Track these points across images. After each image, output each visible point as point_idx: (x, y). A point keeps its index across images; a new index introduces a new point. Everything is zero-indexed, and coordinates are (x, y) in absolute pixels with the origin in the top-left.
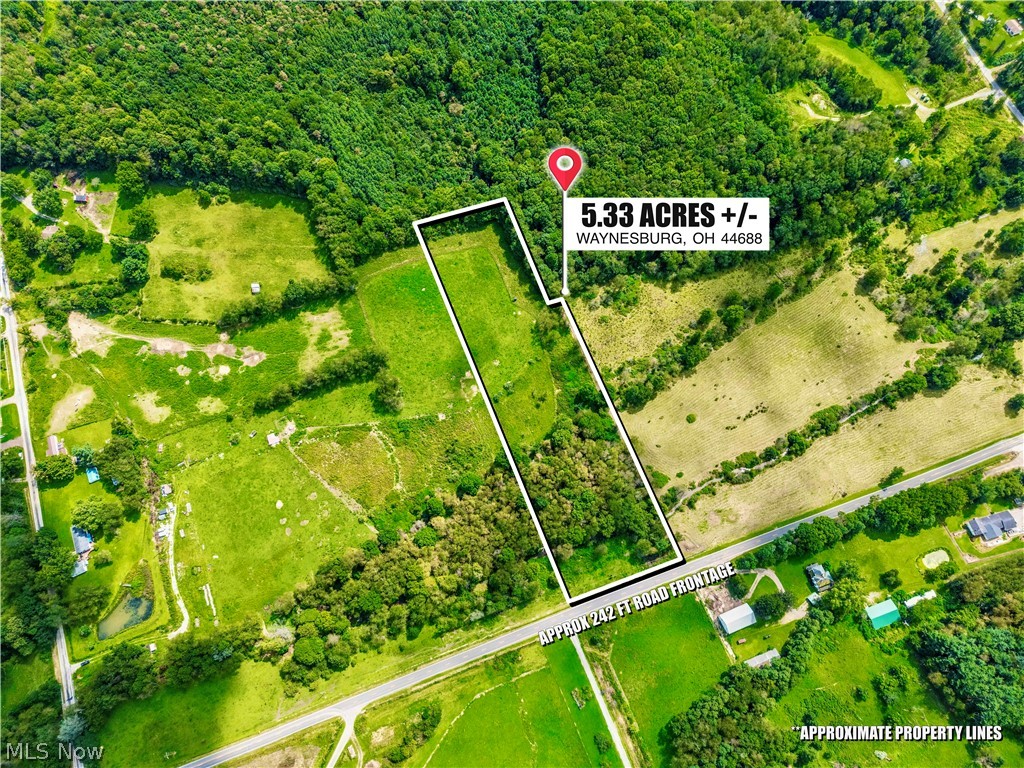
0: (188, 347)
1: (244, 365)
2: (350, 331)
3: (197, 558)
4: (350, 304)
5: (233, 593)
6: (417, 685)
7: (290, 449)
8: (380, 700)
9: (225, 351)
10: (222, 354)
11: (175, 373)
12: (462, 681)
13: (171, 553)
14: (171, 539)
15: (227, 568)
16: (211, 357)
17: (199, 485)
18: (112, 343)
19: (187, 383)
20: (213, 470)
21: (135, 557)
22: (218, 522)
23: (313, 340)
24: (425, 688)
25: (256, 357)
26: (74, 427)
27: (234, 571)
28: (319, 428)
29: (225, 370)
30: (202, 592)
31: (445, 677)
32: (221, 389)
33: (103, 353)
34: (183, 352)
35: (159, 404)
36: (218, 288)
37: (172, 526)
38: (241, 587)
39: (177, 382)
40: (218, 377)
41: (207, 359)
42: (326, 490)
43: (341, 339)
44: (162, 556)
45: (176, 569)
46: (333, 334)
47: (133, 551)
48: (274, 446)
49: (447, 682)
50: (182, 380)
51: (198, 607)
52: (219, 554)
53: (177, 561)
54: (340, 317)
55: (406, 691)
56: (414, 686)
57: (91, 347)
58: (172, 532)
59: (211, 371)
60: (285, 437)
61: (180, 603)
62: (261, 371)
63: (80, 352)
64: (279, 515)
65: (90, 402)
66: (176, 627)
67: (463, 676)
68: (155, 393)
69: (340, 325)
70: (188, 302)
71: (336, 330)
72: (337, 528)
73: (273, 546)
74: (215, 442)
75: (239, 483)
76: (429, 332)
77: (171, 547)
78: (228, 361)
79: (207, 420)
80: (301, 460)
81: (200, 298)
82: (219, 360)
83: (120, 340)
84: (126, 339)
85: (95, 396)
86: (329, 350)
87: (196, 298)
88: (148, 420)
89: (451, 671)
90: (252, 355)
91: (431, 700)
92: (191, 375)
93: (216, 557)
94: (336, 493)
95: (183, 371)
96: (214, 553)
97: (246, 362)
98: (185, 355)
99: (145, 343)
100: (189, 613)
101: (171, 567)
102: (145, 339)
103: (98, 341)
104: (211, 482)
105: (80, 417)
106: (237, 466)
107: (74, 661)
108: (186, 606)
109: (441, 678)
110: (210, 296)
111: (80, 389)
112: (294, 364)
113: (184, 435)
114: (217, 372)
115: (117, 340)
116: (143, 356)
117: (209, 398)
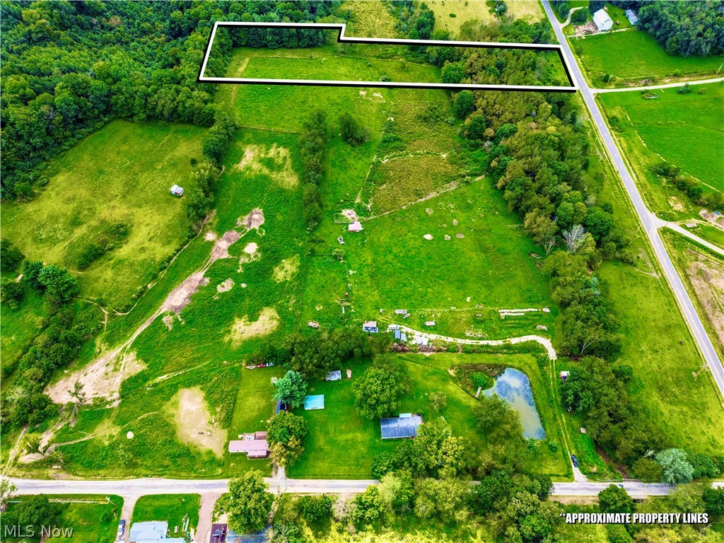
0: (198, 276)
1: (257, 228)
2: (275, 145)
3: (465, 317)
4: (248, 136)
5: (514, 290)
6: (632, 177)
7: (371, 218)
8: (644, 201)
9: (229, 240)
10: (230, 245)
11: (224, 294)
12: (631, 151)
13: (450, 340)
14: (433, 337)
15: (484, 292)
16: (226, 255)
17: (377, 298)
18: (133, 355)
19: (244, 285)
20: (365, 283)
21: (446, 378)
22: (429, 290)
23: (266, 171)
24: (635, 172)
25: (256, 216)
26: (227, 421)
27: (489, 287)
28: (360, 193)
29: (251, 248)
30: (507, 318)
31: (627, 160)
32: (272, 256)
33: (138, 367)
34: (201, 281)
35: (253, 317)
36: (148, 225)
37: (418, 333)
38: (510, 283)
39: (237, 295)
40: (256, 256)
41: (227, 260)
42: (427, 202)
43: (280, 153)
44: (451, 349)
45: (472, 338)
46: (270, 156)
47: (435, 378)
48: (361, 229)
49: (631, 159)
50: (237, 289)
51: (525, 324)
52: (465, 296)
53: (462, 336)
54: (255, 146)
55: (637, 184)
56: (633, 178)
57: (118, 380)
58: (425, 334)
59: (243, 260)
60: (356, 219)
61: (514, 341)
62: (274, 217)
63: (116, 395)
64: (438, 239)
65: (203, 394)
66: (543, 350)
67: (626, 149)
68: (237, 320)
69: (264, 149)
70: (142, 257)
71: (267, 154)
72: (469, 201)
73: (470, 250)
74: (333, 274)
75: (391, 263)
76: (311, 99)
77: (443, 338)
78: (244, 241)
79: (301, 276)
80: (387, 213)
81: (146, 245)
82: (236, 249)
83: (135, 344)
84: (140, 336)
85: (198, 387)
86: (284, 164)
87: (142, 248)
88: (268, 332)
89: (622, 155)
90: (250, 219)
91: (646, 170)
92: (235, 280)
93: (468, 299)
94: (433, 195)
95: (227, 286)
96: (463, 300)
97: (255, 226)
98: (207, 280)
99: (161, 316)
100: (529, 334)
101: (468, 342)
102: (155, 316)
103: (115, 370)
104: (378, 287)
105: (218, 410)
106: (369, 261)
107: (569, 476)
108: (520, 336)
109: (628, 162)
110: (152, 234)
111: (175, 404)
112: (282, 191)
113: (309, 301)
114: (249, 255)
115: (132, 347)
116: (176, 322)
117: (277, 269)
